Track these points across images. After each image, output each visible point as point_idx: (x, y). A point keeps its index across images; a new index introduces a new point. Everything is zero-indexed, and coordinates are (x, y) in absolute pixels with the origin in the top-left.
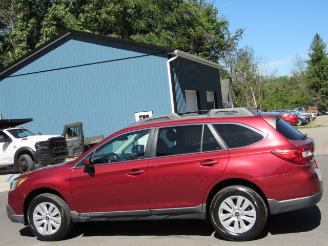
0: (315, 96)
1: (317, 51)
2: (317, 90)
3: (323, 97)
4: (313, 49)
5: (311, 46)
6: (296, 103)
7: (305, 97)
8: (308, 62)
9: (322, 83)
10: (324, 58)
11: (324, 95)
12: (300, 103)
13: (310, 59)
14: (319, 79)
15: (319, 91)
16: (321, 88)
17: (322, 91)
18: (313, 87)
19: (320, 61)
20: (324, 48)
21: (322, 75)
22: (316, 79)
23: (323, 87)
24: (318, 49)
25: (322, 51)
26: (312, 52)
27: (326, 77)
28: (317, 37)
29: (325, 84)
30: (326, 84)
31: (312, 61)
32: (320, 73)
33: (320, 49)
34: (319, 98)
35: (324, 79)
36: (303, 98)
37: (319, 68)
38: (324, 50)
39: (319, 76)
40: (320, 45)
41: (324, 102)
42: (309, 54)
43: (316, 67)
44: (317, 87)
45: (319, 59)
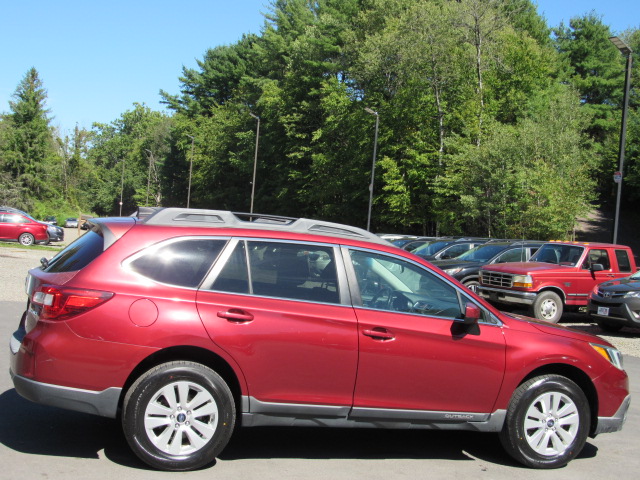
0: (9, 187)
1: (28, 100)
2: (15, 175)
3: (25, 192)
4: (21, 96)
5: (19, 89)
8: (7, 118)
9: (26, 164)
10: (39, 117)
11: (27, 189)
13: (12, 113)
14: (21, 155)
15: (19, 179)
16: (22, 172)
17: (24, 180)
18: (7, 168)
19: (31, 120)
20: (42, 98)
21: (29, 149)
22: (16, 155)
23: (28, 172)
24: (31, 99)
25: (37, 104)
26: (17, 101)
27: (36, 153)
28: (33, 74)
29: (32, 166)
30: (34, 169)
31: (16, 118)
32: (27, 144)
33: (34, 99)
34: (16, 191)
35: (32, 157)
37: (26, 134)
38: (41, 103)
39: (23, 150)
40: (36, 90)
41: (24, 201)
42: (10, 103)
43: (20, 130)
44: (15, 171)
45: (28, 117)
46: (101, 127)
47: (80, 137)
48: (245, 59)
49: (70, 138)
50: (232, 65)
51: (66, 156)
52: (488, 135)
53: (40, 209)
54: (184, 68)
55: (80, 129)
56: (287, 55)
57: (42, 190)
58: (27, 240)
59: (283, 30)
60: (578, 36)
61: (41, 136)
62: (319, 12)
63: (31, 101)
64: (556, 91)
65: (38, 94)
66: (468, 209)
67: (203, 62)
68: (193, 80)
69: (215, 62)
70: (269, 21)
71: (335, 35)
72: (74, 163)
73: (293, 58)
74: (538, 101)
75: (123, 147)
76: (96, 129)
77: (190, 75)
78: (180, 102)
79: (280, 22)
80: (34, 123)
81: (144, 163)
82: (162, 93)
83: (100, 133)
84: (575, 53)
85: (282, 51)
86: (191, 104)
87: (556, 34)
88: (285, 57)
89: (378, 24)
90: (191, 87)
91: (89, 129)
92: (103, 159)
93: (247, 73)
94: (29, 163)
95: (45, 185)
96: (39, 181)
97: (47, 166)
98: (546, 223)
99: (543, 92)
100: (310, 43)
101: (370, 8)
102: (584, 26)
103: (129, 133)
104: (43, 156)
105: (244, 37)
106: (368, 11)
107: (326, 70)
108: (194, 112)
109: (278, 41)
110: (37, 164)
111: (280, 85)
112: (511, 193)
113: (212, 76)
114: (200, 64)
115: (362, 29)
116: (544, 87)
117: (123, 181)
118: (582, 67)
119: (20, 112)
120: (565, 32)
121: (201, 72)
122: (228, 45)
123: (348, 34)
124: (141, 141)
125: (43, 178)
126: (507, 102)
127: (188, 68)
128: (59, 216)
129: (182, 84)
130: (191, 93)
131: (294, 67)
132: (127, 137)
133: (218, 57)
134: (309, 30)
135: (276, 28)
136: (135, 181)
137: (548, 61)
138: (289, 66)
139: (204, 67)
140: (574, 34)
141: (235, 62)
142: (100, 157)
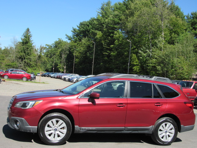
0: (20, 64)
1: (26, 38)
2: (22, 60)
3: (25, 65)
4: (24, 36)
5: (24, 34)
6: (9, 65)
7: (15, 63)
8: (20, 43)
10: (30, 43)
11: (26, 64)
12: (11, 66)
13: (22, 41)
16: (24, 59)
17: (25, 61)
18: (20, 58)
20: (31, 37)
21: (27, 52)
22: (23, 54)
23: (26, 59)
24: (27, 37)
25: (29, 39)
26: (23, 38)
27: (28, 54)
28: (28, 30)
29: (27, 57)
30: (28, 58)
31: (23, 43)
32: (26, 51)
34: (22, 65)
35: (27, 55)
36: (13, 64)
37: (26, 48)
38: (30, 38)
39: (25, 52)
40: (29, 34)
41: (25, 68)
42: (21, 38)
43: (24, 46)
44: (22, 59)
45: (27, 43)
46: (48, 46)
47: (42, 48)
48: (91, 25)
49: (39, 49)
50: (87, 27)
51: (38, 54)
52: (165, 48)
53: (29, 70)
54: (73, 28)
55: (42, 46)
56: (104, 24)
57: (30, 65)
58: (25, 79)
59: (103, 16)
60: (193, 18)
61: (30, 48)
62: (114, 11)
63: (27, 38)
64: (186, 35)
65: (29, 36)
66: (159, 71)
67: (79, 26)
68: (76, 31)
69: (83, 26)
70: (99, 14)
71: (119, 17)
72: (40, 57)
73: (106, 25)
74: (181, 38)
75: (55, 52)
76: (47, 46)
77: (75, 30)
78: (72, 38)
79: (102, 14)
80: (28, 44)
81: (61, 56)
82: (66, 35)
83: (48, 47)
84: (193, 23)
85: (102, 22)
86: (75, 39)
87: (187, 17)
88: (103, 25)
89: (132, 14)
90: (75, 33)
91: (45, 46)
92: (49, 55)
93: (92, 29)
94: (26, 56)
95: (31, 63)
96: (29, 61)
97: (32, 57)
98: (182, 75)
99: (182, 35)
100: (111, 20)
101: (129, 9)
102: (195, 14)
103: (56, 48)
104: (30, 54)
105: (91, 18)
106: (129, 10)
107: (116, 28)
108: (76, 41)
109: (101, 19)
110: (29, 56)
111: (102, 33)
112: (172, 66)
113: (81, 30)
114: (78, 26)
115: (127, 16)
116: (183, 33)
117: (54, 62)
118: (195, 27)
119: (24, 41)
120: (189, 16)
121: (78, 29)
122: (86, 21)
123: (123, 17)
124: (60, 50)
125: (30, 61)
126: (171, 38)
127: (74, 28)
128: (35, 72)
129: (72, 33)
130: (75, 35)
131: (106, 27)
132: (56, 49)
133: (83, 25)
134: (111, 16)
135: (101, 16)
136: (58, 62)
137: (184, 25)
138: (105, 27)
139: (79, 28)
140: (192, 17)
141: (88, 26)
142: (48, 55)
